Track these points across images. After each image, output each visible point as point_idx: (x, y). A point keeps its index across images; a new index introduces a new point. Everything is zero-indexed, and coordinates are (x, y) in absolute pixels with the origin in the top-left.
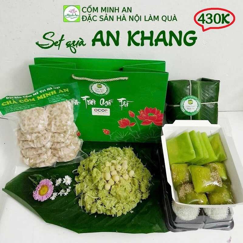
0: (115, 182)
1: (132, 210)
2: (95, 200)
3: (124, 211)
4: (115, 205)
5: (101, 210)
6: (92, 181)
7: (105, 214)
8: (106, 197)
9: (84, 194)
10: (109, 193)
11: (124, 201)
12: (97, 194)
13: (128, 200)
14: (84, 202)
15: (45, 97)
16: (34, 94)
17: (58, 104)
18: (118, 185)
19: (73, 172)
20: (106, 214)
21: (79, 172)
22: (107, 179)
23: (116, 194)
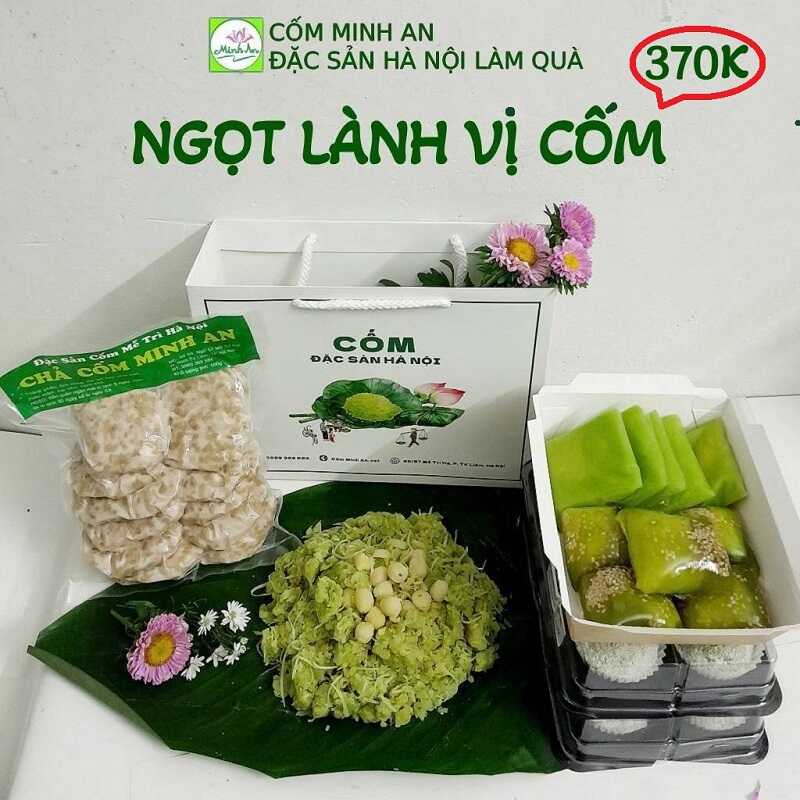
0: (387, 618)
1: (444, 705)
2: (326, 675)
3: (419, 708)
4: (389, 691)
5: (345, 707)
6: (313, 616)
7: (357, 720)
8: (358, 665)
9: (289, 658)
10: (370, 653)
11: (418, 677)
12: (333, 657)
13: (431, 673)
14: (290, 683)
15: (159, 356)
16: (124, 349)
17: (203, 379)
18: (395, 628)
19: (252, 592)
20: (360, 718)
21: (272, 590)
22: (363, 610)
23: (392, 654)
